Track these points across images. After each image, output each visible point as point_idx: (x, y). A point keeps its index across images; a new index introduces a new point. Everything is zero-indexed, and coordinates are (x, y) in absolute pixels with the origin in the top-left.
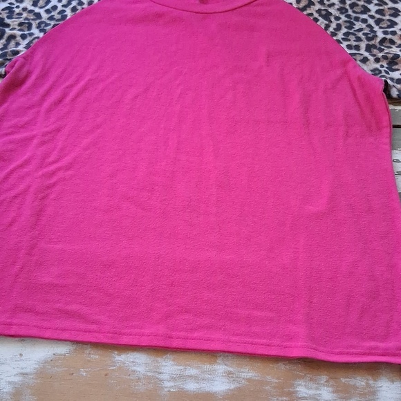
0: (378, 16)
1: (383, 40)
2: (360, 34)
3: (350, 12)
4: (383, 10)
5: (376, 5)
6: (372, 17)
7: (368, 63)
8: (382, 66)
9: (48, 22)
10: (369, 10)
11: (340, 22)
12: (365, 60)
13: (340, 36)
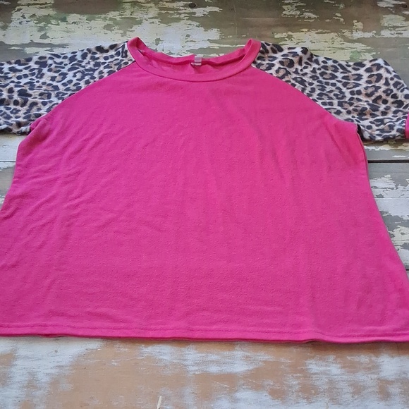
0: (344, 81)
1: (352, 99)
2: (332, 95)
3: (321, 79)
4: (348, 76)
5: (342, 73)
6: (340, 81)
7: (341, 114)
8: (353, 117)
9: (65, 92)
10: (337, 77)
11: (314, 86)
12: (338, 113)
13: (315, 96)
